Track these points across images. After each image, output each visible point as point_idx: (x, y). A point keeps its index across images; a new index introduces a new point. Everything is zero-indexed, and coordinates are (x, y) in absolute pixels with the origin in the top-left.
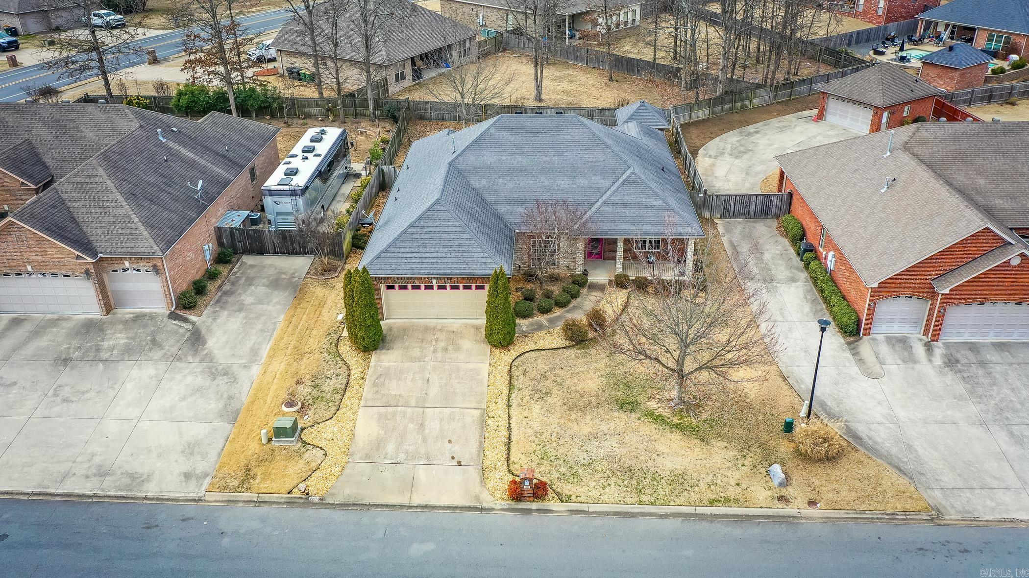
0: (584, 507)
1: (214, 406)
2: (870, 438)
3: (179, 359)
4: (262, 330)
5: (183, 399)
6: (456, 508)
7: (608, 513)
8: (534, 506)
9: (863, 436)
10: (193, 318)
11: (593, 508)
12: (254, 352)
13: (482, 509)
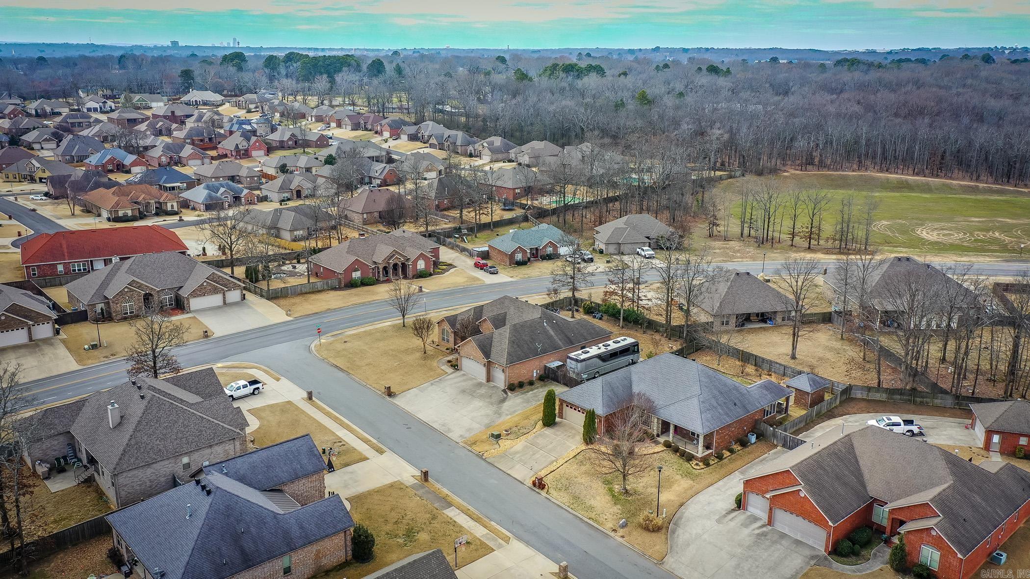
0: (551, 498)
1: (487, 421)
2: (678, 535)
3: (492, 404)
4: (524, 407)
5: (481, 416)
6: (516, 479)
7: (555, 504)
8: (537, 490)
9: (677, 533)
10: (509, 394)
11: (553, 500)
12: (515, 411)
13: (523, 484)
